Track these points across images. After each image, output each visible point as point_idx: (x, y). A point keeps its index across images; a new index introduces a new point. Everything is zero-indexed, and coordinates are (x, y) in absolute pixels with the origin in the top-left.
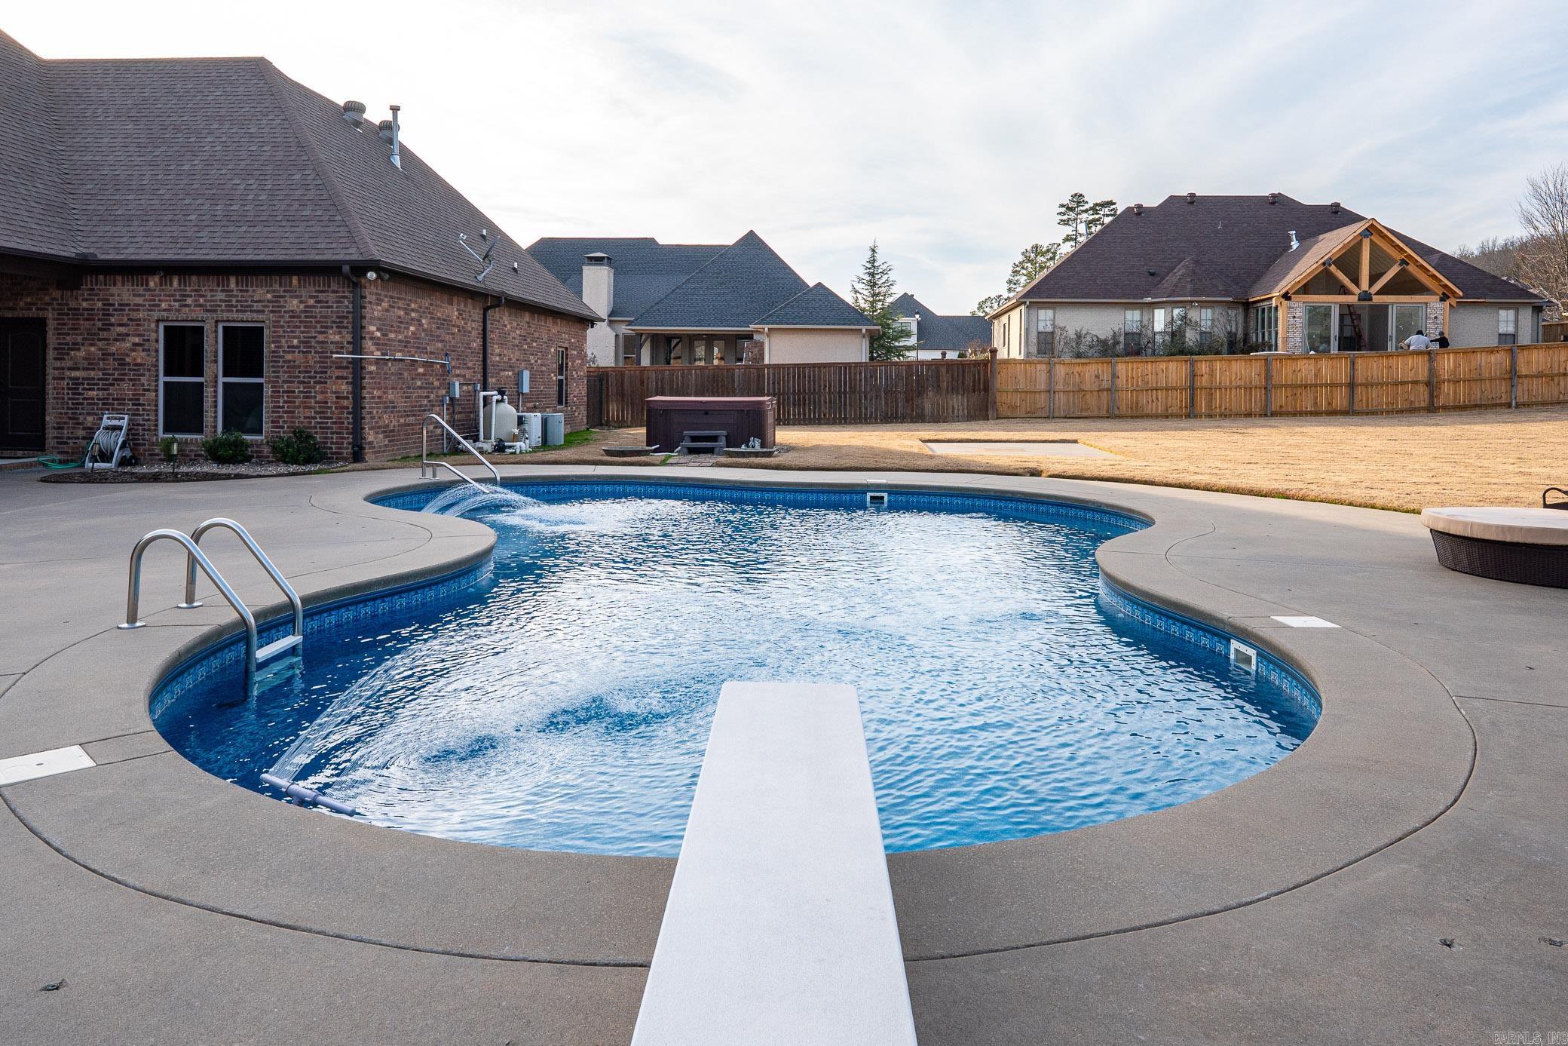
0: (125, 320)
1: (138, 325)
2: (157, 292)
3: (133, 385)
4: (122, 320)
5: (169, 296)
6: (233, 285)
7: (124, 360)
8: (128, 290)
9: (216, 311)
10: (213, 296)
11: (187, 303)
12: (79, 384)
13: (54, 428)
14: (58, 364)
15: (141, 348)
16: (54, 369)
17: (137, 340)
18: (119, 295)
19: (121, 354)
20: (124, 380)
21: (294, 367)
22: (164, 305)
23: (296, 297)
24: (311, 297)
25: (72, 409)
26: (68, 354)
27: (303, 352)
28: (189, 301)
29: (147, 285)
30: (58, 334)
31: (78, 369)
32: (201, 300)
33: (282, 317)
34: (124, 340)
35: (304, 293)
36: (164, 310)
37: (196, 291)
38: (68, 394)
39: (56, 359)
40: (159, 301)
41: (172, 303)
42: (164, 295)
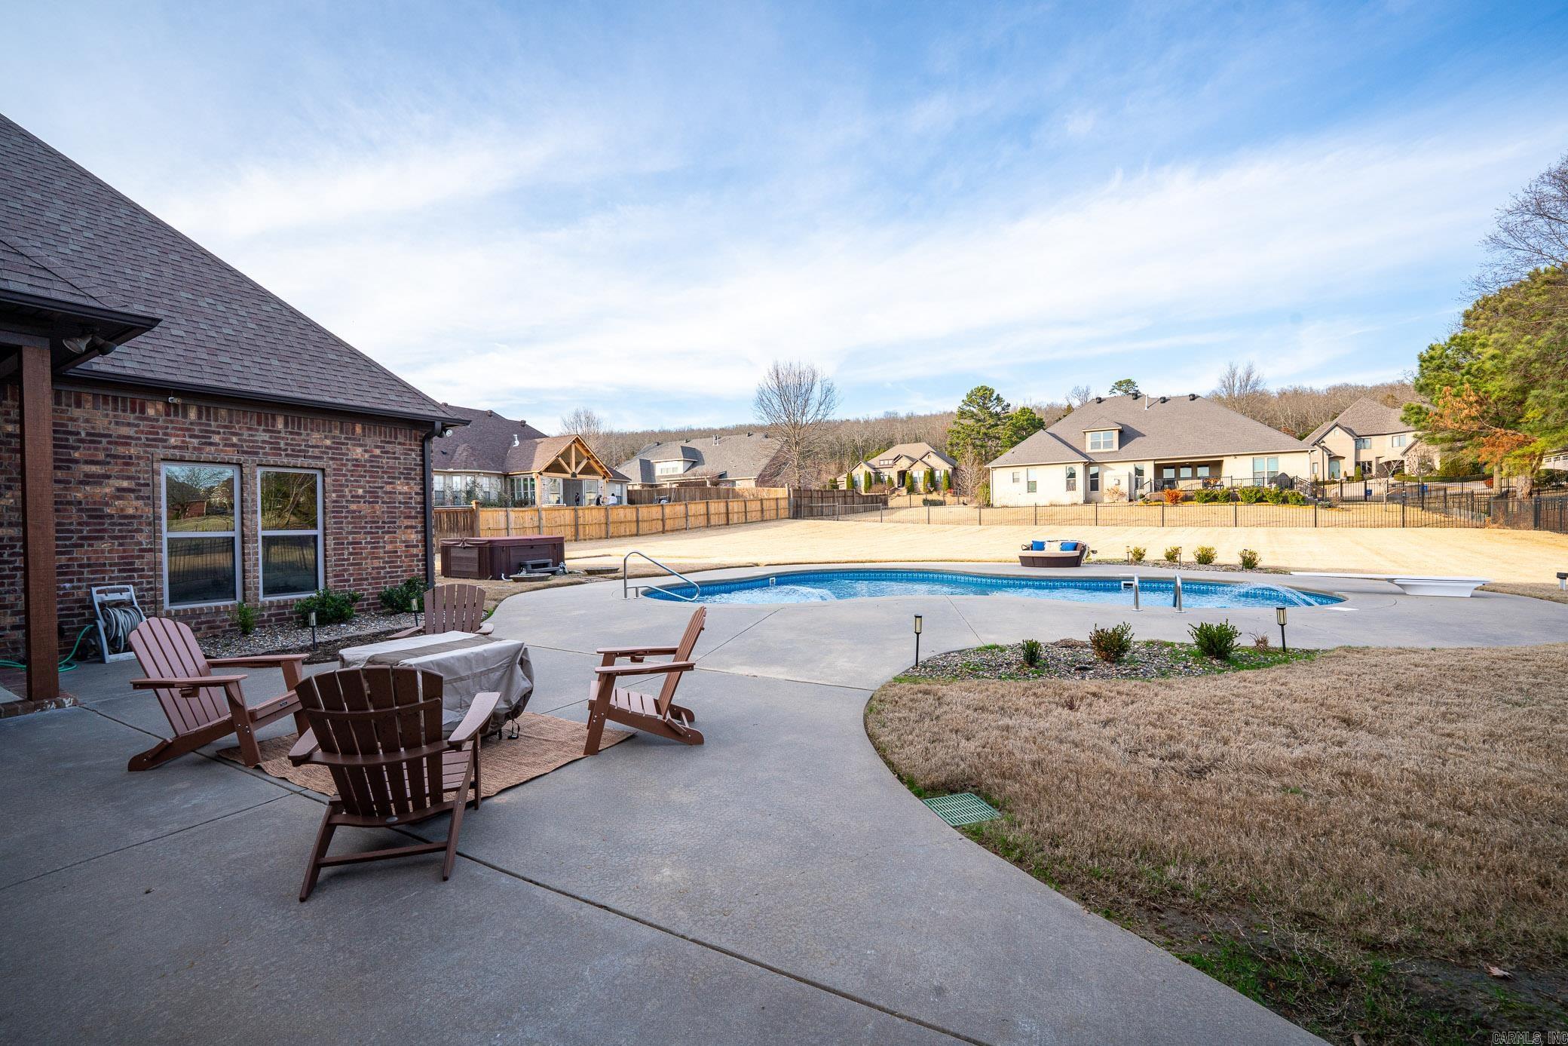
0: (101, 456)
1: (127, 464)
2: (160, 423)
3: (120, 545)
4: (96, 455)
5: (181, 429)
6: (280, 425)
7: (101, 510)
8: (107, 415)
9: (257, 453)
10: (252, 435)
11: (212, 440)
15: (132, 495)
17: (125, 484)
18: (87, 421)
19: (95, 503)
20: (102, 538)
21: (360, 517)
22: (173, 441)
23: (361, 445)
24: (377, 447)
27: (370, 502)
28: (216, 439)
29: (143, 411)
32: (235, 440)
33: (345, 465)
34: (100, 484)
35: (368, 441)
36: (175, 447)
37: (225, 427)
40: (166, 434)
41: (188, 439)
42: (173, 428)
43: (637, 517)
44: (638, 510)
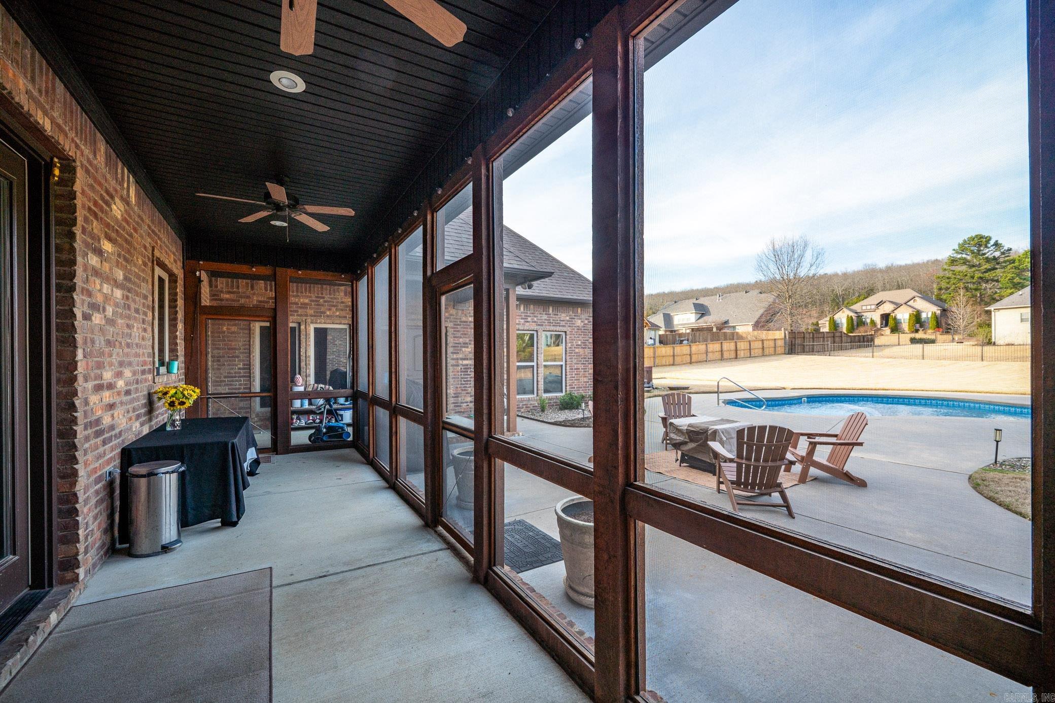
6: (551, 311)
9: (543, 325)
10: (541, 317)
12: (468, 368)
13: (453, 397)
14: (455, 356)
16: (453, 359)
21: (579, 356)
23: (580, 319)
24: (586, 319)
25: (464, 384)
26: (461, 350)
27: (583, 348)
28: (529, 319)
30: (454, 337)
31: (467, 359)
32: (535, 319)
33: (574, 329)
35: (583, 317)
37: (533, 313)
38: (461, 375)
39: (453, 353)
43: (674, 353)
44: (674, 348)
